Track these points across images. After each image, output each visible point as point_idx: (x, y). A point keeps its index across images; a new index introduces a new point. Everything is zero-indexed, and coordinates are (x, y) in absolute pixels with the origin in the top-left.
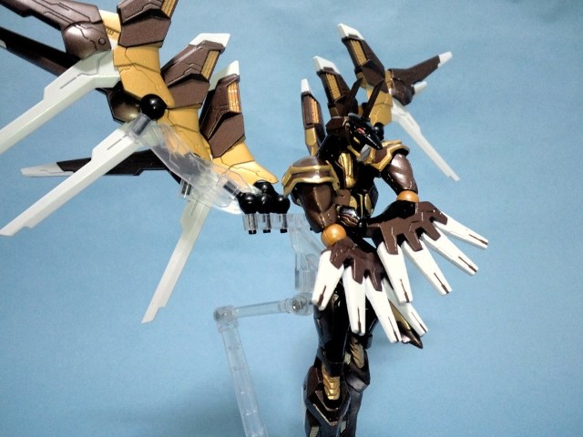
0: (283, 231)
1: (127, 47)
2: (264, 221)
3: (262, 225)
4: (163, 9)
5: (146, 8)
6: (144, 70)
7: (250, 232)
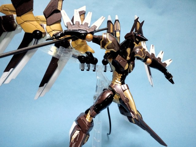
0: (94, 71)
1: (20, 16)
2: (87, 66)
3: (86, 68)
7: (82, 70)
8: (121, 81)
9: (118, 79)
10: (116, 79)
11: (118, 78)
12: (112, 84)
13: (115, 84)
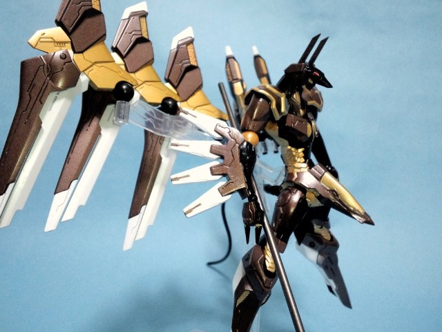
1: (82, 52)
4: (93, 7)
5: (81, 12)
6: (104, 64)
8: (305, 162)
9: (299, 160)
10: (295, 161)
11: (298, 157)
12: (291, 175)
13: (298, 173)
